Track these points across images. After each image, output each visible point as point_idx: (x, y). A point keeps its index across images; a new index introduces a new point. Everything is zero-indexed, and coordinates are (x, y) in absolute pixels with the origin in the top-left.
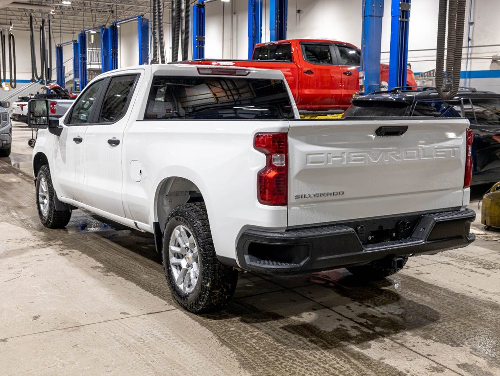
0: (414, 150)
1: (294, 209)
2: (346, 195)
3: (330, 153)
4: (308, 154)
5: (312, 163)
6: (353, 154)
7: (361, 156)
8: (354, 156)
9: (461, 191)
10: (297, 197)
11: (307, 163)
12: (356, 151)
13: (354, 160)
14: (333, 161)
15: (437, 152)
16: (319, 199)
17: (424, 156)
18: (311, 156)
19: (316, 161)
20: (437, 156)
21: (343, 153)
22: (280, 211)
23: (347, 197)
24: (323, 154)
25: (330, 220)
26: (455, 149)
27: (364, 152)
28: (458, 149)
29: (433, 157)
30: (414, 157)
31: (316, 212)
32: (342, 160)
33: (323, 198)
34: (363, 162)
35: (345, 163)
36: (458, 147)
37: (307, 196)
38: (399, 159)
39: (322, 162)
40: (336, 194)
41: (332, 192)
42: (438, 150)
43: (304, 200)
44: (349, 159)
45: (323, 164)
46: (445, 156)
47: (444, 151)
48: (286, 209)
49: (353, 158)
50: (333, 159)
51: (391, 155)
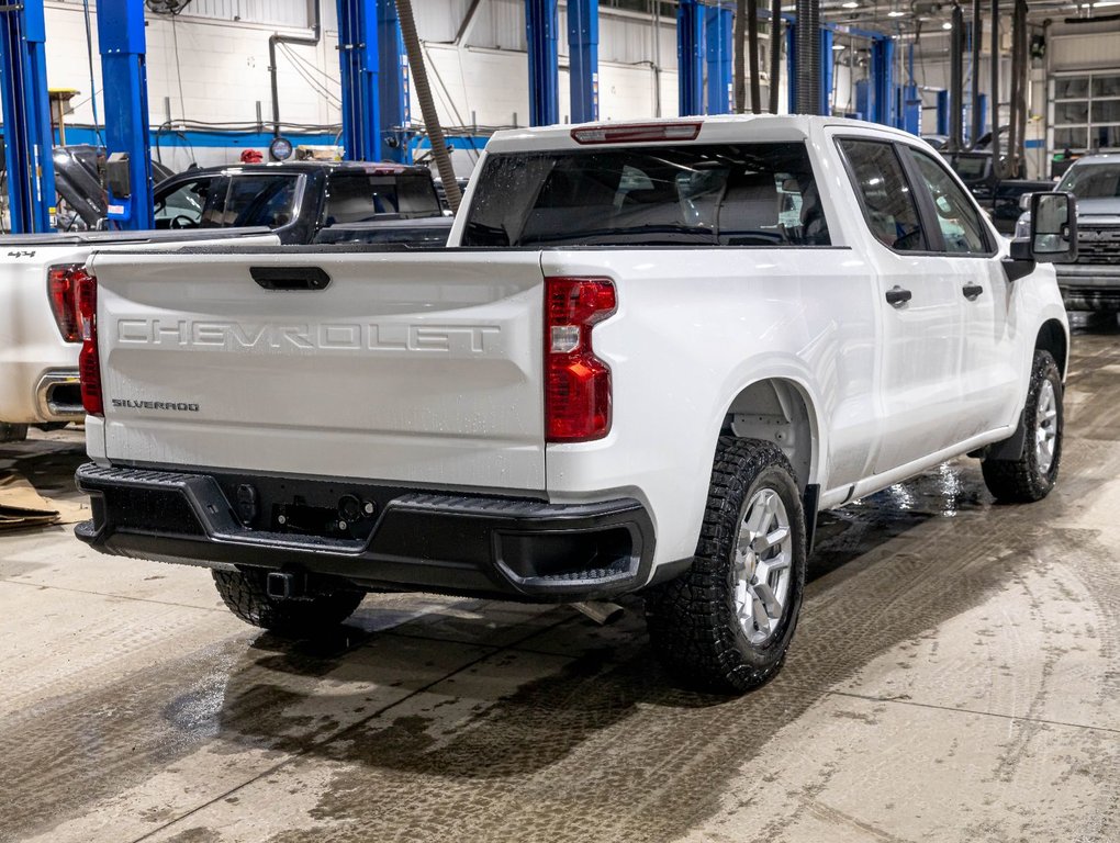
0: (347, 325)
1: (115, 427)
2: (203, 413)
3: (158, 321)
4: (120, 320)
5: (127, 337)
6: (202, 326)
7: (218, 331)
8: (203, 330)
9: (535, 448)
10: (117, 403)
12: (206, 319)
13: (204, 339)
14: (163, 336)
15: (419, 334)
16: (155, 412)
17: (380, 343)
18: (125, 324)
19: (134, 334)
20: (420, 344)
21: (180, 322)
22: (97, 426)
23: (207, 417)
24: (144, 321)
25: (182, 462)
26: (485, 331)
27: (223, 323)
28: (497, 331)
29: (406, 347)
30: (349, 343)
32: (179, 335)
33: (161, 412)
34: (223, 344)
35: (186, 343)
36: (498, 327)
37: (132, 403)
38: (307, 343)
39: (145, 338)
40: (182, 407)
41: (176, 403)
42: (421, 330)
43: (128, 410)
44: (192, 336)
45: (146, 342)
46: (448, 347)
47: (445, 335)
48: (102, 423)
49: (201, 334)
50: (162, 332)
51: (288, 332)
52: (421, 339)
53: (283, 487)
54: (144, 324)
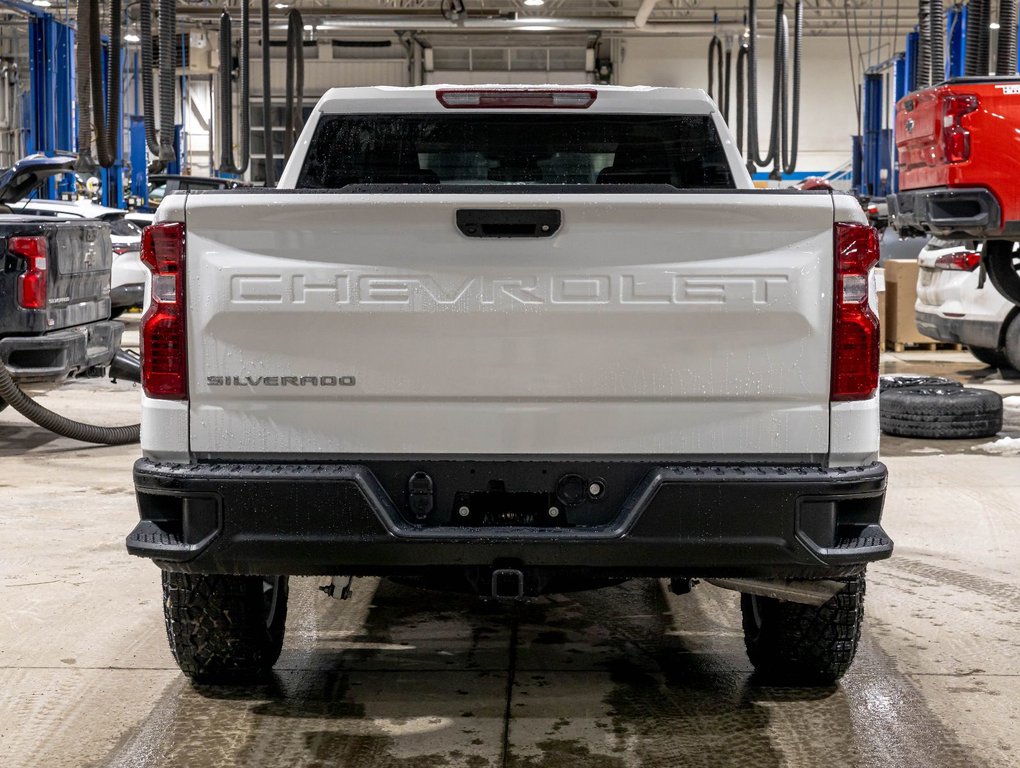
0: (591, 276)
1: (208, 411)
2: (363, 387)
3: (301, 276)
4: (234, 276)
5: (245, 297)
6: (372, 281)
7: (400, 286)
8: (375, 286)
9: (817, 408)
10: (215, 381)
11: (232, 298)
12: (380, 273)
13: (375, 297)
14: (308, 294)
15: (688, 285)
16: (279, 390)
17: (634, 296)
18: (243, 280)
19: (257, 293)
20: (688, 296)
21: (338, 276)
22: (167, 412)
23: (368, 392)
24: (278, 276)
25: (319, 449)
26: (770, 281)
27: (408, 277)
28: (784, 281)
30: (593, 297)
31: (273, 423)
32: (337, 293)
33: (290, 389)
34: (407, 302)
35: (347, 302)
36: (786, 277)
37: (243, 380)
38: (534, 298)
39: (278, 297)
40: (330, 381)
41: (319, 376)
42: (690, 281)
43: (233, 389)
44: (358, 293)
45: (280, 302)
46: (723, 299)
47: (721, 286)
48: (186, 408)
49: (372, 290)
50: (306, 290)
51: (506, 287)
52: (690, 290)
53: (473, 471)
54: (279, 280)
